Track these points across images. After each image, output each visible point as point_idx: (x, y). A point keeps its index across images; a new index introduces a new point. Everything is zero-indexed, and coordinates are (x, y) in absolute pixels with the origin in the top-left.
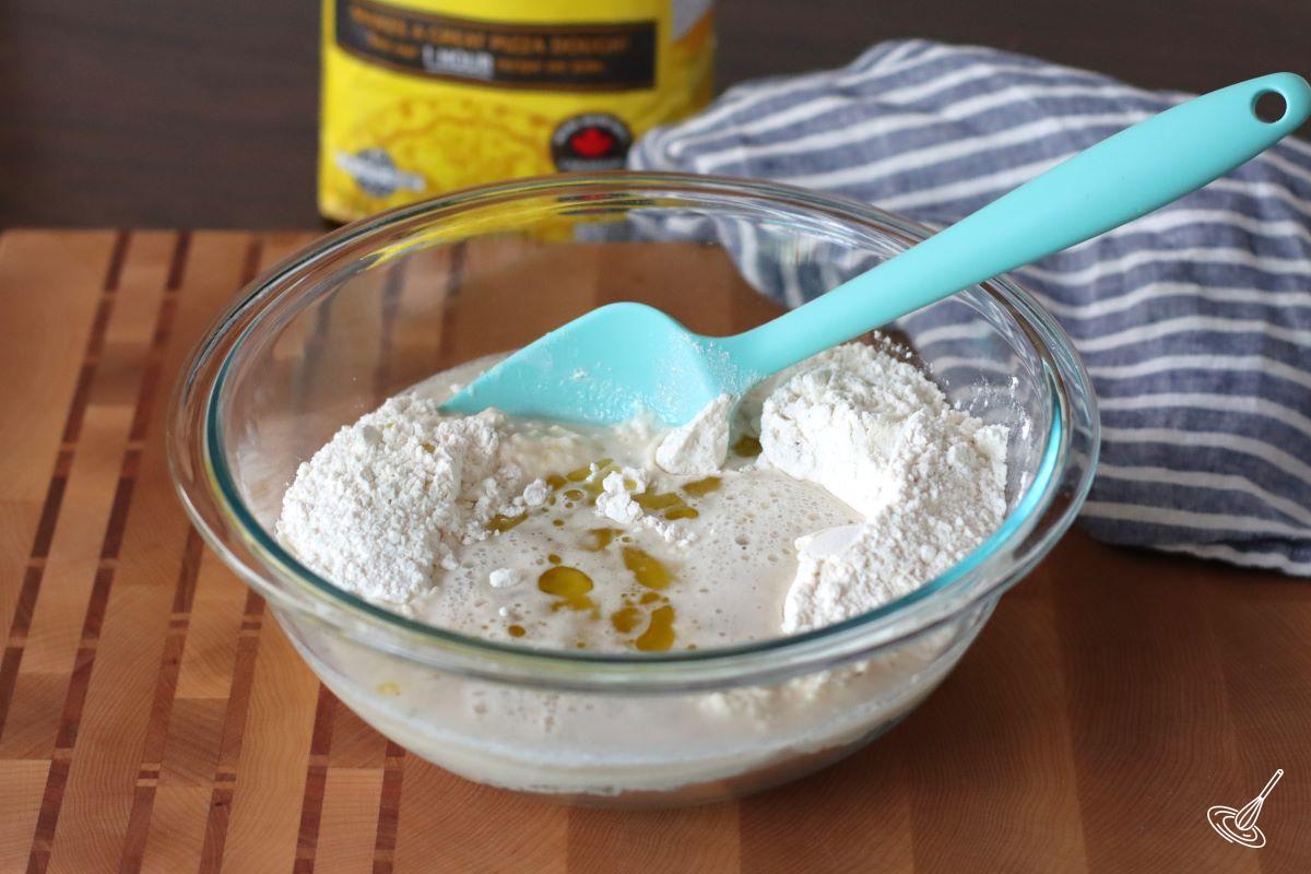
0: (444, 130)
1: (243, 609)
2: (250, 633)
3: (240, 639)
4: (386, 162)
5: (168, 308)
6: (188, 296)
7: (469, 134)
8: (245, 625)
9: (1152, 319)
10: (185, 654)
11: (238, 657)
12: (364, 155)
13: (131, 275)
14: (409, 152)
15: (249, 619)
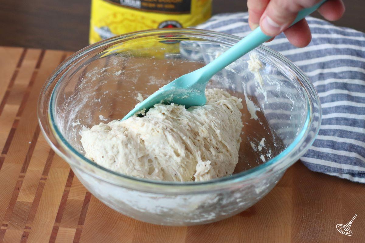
0: (126, 23)
1: (42, 173)
2: (43, 181)
3: (40, 183)
4: (108, 31)
5: (35, 74)
6: (41, 71)
7: (133, 24)
8: (42, 179)
9: (333, 101)
10: (22, 187)
11: (38, 189)
12: (102, 28)
13: (25, 63)
14: (116, 28)
15: (43, 177)
